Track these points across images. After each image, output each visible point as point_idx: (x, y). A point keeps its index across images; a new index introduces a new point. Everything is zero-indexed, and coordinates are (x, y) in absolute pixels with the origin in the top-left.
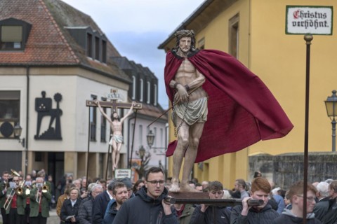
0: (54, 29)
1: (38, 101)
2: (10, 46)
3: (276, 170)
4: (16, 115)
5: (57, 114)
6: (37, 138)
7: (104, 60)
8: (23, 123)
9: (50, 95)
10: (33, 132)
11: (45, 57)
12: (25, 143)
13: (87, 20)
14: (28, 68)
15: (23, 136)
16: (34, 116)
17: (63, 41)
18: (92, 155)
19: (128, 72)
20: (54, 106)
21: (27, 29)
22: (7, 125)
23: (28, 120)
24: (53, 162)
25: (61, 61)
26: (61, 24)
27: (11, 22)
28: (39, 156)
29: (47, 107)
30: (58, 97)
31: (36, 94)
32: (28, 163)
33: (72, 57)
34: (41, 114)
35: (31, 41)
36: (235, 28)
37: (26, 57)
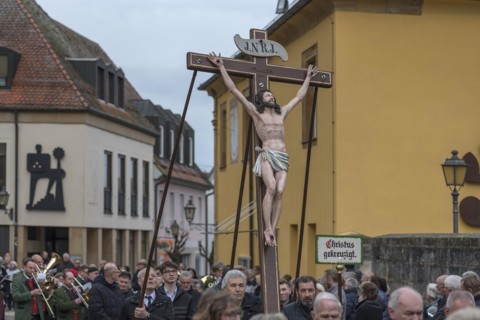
0: (52, 61)
5: (58, 176)
6: (30, 207)
7: (121, 104)
8: (10, 188)
9: (48, 150)
10: (24, 199)
11: (39, 98)
12: (14, 214)
13: (95, 49)
14: (16, 113)
15: (10, 205)
16: (25, 178)
17: (65, 77)
18: (107, 232)
19: (154, 121)
20: (54, 165)
21: (15, 60)
23: (17, 183)
24: (54, 240)
25: (62, 104)
26: (61, 55)
28: (32, 232)
30: (59, 153)
31: (27, 148)
32: (18, 242)
33: (78, 100)
34: (35, 176)
35: (20, 77)
37: (13, 98)
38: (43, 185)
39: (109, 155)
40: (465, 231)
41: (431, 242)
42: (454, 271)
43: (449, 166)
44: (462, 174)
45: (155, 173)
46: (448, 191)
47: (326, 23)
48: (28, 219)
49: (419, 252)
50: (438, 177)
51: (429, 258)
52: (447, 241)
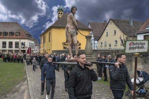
0: (24, 33)
1: (22, 43)
2: (17, 36)
3: (56, 52)
4: (18, 45)
5: (24, 45)
9: (23, 42)
10: (21, 47)
11: (23, 37)
12: (20, 49)
14: (20, 39)
15: (19, 48)
16: (21, 45)
17: (25, 35)
21: (20, 33)
22: (17, 46)
23: (20, 45)
24: (24, 51)
25: (25, 38)
26: (25, 33)
27: (17, 32)
28: (22, 50)
29: (23, 44)
30: (25, 43)
31: (21, 42)
32: (20, 51)
33: (27, 37)
34: (22, 45)
35: (20, 35)
36: (50, 34)
37: (20, 37)
38: (23, 46)
39: (30, 43)
40: (64, 50)
41: (61, 51)
42: (63, 53)
43: (63, 43)
44: (64, 44)
45: (35, 45)
46: (63, 46)
47: (51, 30)
48: (21, 49)
49: (60, 52)
50: (62, 44)
51: (61, 52)
52: (62, 51)
